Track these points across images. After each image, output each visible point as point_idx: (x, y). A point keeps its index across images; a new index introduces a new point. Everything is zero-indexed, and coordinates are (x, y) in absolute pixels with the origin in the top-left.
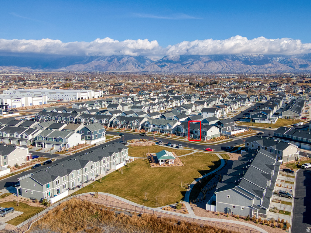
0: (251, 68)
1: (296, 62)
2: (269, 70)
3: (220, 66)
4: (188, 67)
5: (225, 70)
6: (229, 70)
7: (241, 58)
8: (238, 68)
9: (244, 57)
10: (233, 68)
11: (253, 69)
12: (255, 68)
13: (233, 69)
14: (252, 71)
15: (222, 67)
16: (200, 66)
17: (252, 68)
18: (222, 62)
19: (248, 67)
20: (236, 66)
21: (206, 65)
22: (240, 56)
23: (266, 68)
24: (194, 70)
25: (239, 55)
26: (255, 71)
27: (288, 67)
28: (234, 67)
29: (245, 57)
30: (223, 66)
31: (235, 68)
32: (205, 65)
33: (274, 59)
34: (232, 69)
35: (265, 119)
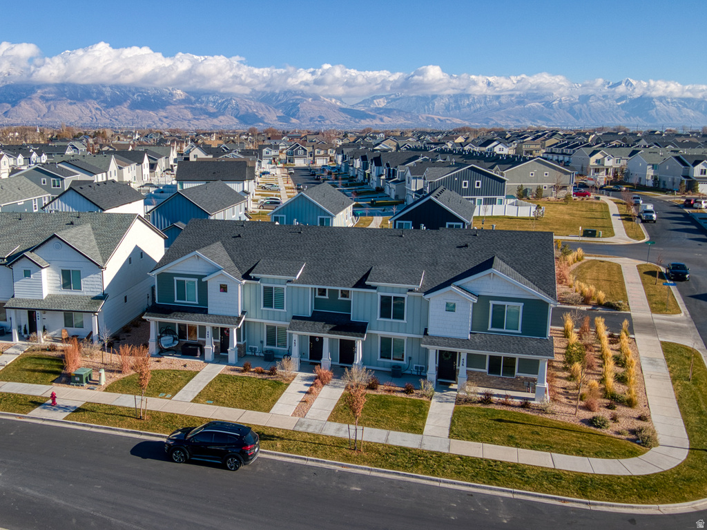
0: (157, 119)
1: (248, 107)
2: (195, 123)
3: (87, 111)
4: (6, 112)
5: (98, 121)
6: (108, 121)
7: (134, 95)
8: (129, 118)
9: (140, 92)
10: (116, 117)
11: (162, 121)
12: (165, 120)
13: (116, 120)
14: (159, 125)
15: (90, 115)
16: (38, 111)
17: (160, 119)
18: (90, 103)
19: (150, 117)
20: (123, 113)
21: (52, 108)
22: (130, 91)
23: (189, 120)
24: (22, 119)
25: (128, 89)
26: (165, 126)
27: (232, 119)
28: (118, 115)
29: (142, 93)
30: (94, 113)
31: (121, 118)
32: (49, 108)
33: (204, 99)
34: (114, 120)
35: (498, 198)
